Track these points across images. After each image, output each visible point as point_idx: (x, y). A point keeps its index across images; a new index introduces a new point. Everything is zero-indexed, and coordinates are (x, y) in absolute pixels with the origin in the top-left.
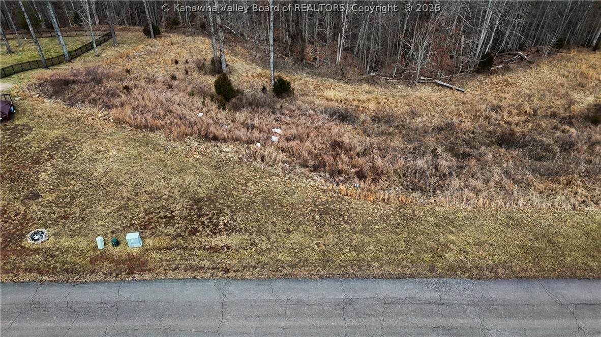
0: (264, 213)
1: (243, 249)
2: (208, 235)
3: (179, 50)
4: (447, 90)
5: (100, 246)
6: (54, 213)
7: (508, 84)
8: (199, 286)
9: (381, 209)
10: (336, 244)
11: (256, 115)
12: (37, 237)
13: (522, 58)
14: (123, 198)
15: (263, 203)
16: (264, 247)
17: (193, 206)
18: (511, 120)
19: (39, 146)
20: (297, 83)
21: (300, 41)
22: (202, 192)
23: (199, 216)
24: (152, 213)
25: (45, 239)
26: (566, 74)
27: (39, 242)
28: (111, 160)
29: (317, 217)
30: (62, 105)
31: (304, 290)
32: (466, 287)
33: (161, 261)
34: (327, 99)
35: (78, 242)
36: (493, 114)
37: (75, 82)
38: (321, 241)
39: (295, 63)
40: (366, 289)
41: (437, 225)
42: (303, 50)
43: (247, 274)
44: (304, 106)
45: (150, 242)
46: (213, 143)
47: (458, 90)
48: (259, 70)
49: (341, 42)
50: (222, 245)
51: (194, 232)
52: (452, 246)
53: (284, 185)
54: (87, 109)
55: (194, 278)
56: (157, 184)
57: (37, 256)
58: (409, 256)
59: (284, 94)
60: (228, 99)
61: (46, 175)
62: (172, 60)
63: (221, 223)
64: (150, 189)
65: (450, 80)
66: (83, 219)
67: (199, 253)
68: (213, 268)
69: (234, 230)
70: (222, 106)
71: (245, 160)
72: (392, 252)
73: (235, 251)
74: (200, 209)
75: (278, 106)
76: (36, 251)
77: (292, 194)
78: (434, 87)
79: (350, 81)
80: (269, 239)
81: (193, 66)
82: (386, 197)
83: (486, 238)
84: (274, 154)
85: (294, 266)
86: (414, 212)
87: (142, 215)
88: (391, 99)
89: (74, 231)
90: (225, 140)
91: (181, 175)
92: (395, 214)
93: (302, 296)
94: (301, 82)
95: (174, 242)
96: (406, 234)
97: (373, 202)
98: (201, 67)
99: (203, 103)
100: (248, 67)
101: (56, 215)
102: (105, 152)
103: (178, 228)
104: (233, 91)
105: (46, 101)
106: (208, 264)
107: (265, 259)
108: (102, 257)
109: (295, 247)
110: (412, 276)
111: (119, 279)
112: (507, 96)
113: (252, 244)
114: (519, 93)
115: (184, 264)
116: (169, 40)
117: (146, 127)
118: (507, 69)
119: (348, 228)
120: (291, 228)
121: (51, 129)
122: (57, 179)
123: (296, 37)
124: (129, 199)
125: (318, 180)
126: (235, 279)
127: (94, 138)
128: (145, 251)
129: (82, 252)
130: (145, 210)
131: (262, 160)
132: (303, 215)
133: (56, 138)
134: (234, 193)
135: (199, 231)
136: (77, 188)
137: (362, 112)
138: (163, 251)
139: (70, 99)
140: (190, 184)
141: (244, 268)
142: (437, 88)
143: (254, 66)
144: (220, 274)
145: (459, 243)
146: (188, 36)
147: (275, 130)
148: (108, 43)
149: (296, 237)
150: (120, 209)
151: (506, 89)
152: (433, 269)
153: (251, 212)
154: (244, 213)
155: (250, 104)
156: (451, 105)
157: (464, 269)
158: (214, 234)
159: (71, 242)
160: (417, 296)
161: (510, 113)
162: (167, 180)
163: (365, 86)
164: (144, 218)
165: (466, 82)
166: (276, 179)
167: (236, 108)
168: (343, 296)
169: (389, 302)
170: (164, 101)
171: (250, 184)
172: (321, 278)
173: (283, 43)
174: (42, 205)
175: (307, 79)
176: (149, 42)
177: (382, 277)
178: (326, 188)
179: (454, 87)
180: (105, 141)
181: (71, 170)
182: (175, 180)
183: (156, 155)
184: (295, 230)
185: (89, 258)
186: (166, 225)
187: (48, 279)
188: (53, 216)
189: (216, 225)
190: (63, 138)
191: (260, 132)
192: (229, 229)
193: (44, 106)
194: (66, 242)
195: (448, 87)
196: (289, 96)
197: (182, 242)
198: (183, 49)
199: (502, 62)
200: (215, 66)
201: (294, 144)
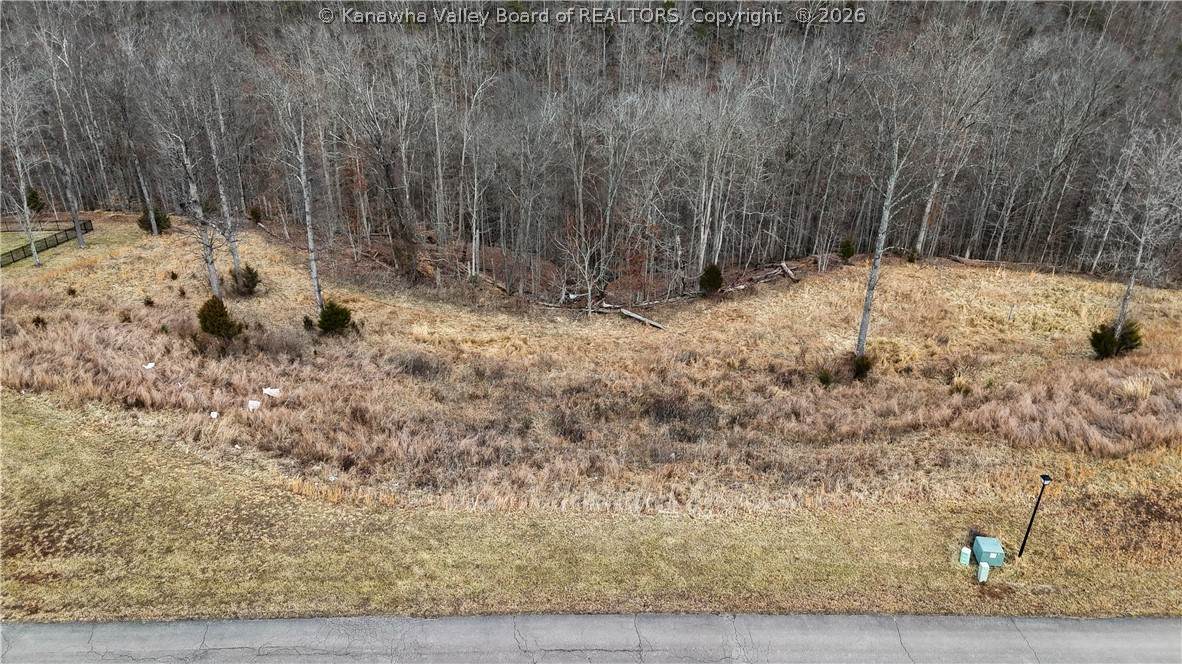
0: (143, 523)
2: (35, 556)
4: (637, 325)
7: (738, 317)
9: (341, 514)
10: (235, 568)
13: (785, 274)
15: (151, 507)
16: (114, 575)
17: (34, 511)
22: (60, 490)
23: (36, 527)
26: (836, 300)
29: (229, 528)
31: (140, 638)
38: (213, 565)
41: (413, 538)
43: (64, 616)
46: (130, 411)
47: (653, 326)
50: (48, 571)
52: (416, 569)
53: (206, 478)
62: (168, 273)
63: (65, 538)
65: (642, 311)
68: (14, 607)
69: (81, 548)
72: (316, 580)
73: (63, 582)
74: (43, 516)
77: (209, 493)
78: (618, 320)
79: (481, 310)
80: (129, 562)
83: (478, 555)
86: (390, 519)
91: (41, 462)
92: (358, 522)
93: (133, 646)
96: (355, 552)
104: (231, 325)
110: (325, 615)
113: (96, 571)
114: (745, 331)
116: (184, 238)
117: (29, 386)
119: (269, 544)
120: (175, 546)
125: (272, 470)
126: (41, 622)
132: (207, 525)
134: (113, 491)
135: (22, 551)
140: (47, 478)
141: (64, 607)
142: (620, 323)
144: (20, 616)
147: (267, 390)
149: (175, 559)
153: (124, 520)
154: (112, 523)
158: (45, 555)
160: (315, 643)
165: (674, 313)
166: (198, 468)
168: (197, 646)
169: (264, 653)
171: (147, 478)
172: (180, 619)
176: (146, 241)
177: (277, 617)
179: (647, 321)
182: (27, 470)
184: (180, 548)
189: (55, 541)
192: (73, 548)
195: (640, 321)
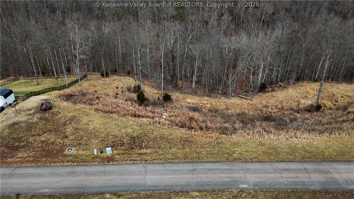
0: (160, 142)
1: (153, 154)
2: (138, 149)
3: (118, 83)
4: (244, 100)
5: (95, 153)
6: (75, 143)
7: (273, 97)
8: (136, 166)
9: (208, 140)
10: (190, 152)
11: (156, 108)
12: (69, 151)
13: (281, 86)
14: (102, 137)
15: (160, 138)
16: (161, 153)
17: (131, 140)
18: (271, 111)
19: (65, 119)
20: (174, 96)
21: (175, 78)
22: (135, 135)
23: (134, 143)
24: (115, 142)
25: (73, 151)
26: (300, 92)
27: (71, 152)
28: (96, 124)
29: (183, 143)
30: (71, 104)
31: (177, 166)
32: (240, 165)
33: (120, 158)
34: (188, 103)
35: (86, 152)
36: (264, 109)
37: (74, 95)
38: (184, 151)
39: (173, 88)
40: (201, 166)
41: (230, 145)
42: (176, 82)
43: (155, 162)
44: (177, 105)
45: (115, 152)
46: (138, 118)
47: (250, 99)
48: (156, 91)
49: (195, 78)
50: (144, 152)
51: (132, 148)
52: (236, 152)
53: (169, 132)
54: (82, 106)
55: (134, 163)
56: (116, 132)
57: (71, 157)
58: (219, 155)
59: (168, 101)
60: (143, 102)
61: (69, 130)
62: (115, 87)
63: (143, 145)
64: (113, 134)
65: (246, 95)
66: (87, 144)
67: (135, 155)
68: (141, 160)
69: (149, 147)
70: (140, 105)
71: (152, 124)
72: (212, 154)
73: (149, 155)
74: (134, 140)
75: (165, 105)
76: (70, 156)
77: (172, 135)
78: (239, 98)
79: (199, 96)
80: (163, 150)
81: (125, 89)
82: (211, 136)
83: (250, 149)
84: (164, 121)
85: (173, 159)
86: (222, 141)
87: (111, 143)
88: (218, 103)
89: (84, 149)
90: (143, 117)
91: (125, 129)
92: (214, 142)
93: (176, 168)
94: (176, 96)
95: (125, 152)
96: (218, 148)
97: (206, 138)
98: (129, 90)
99: (132, 104)
100: (151, 90)
101: (76, 143)
102: (92, 121)
103: (126, 147)
104: (145, 98)
105: (64, 102)
106: (139, 159)
107: (161, 157)
108: (96, 157)
109: (173, 153)
110: (219, 162)
111: (104, 164)
112: (271, 101)
113: (156, 152)
114: (278, 100)
115: (129, 159)
116: (113, 78)
117: (109, 112)
118: (273, 90)
119: (195, 146)
120: (172, 147)
121: (69, 113)
122: (74, 131)
123: (173, 76)
124: (105, 138)
125: (183, 130)
126: (150, 163)
127: (87, 116)
128: (113, 155)
129: (88, 155)
130: (112, 141)
131: (159, 124)
132: (177, 142)
133: (71, 116)
134: (148, 135)
135: (135, 148)
136: (83, 134)
137: (204, 108)
138: (121, 155)
139: (74, 102)
140: (129, 132)
141: (153, 160)
142: (240, 99)
143: (153, 89)
144: (144, 162)
145: (239, 151)
146: (122, 76)
147: (164, 114)
148: (84, 80)
149: (174, 150)
150: (101, 141)
151: (272, 99)
152: (228, 159)
153: (155, 141)
154: (153, 142)
155: (153, 104)
156: (245, 105)
157: (240, 159)
158: (141, 149)
159: (83, 152)
160: (221, 168)
161: (272, 108)
162: (120, 131)
163: (206, 98)
164: (112, 144)
165: (254, 96)
166: (165, 130)
167: (146, 105)
168: (192, 168)
169: (209, 170)
170: (115, 102)
171: (154, 132)
172: (184, 162)
173: (167, 80)
174: (69, 140)
175: (179, 95)
176: (104, 79)
177: (208, 162)
178: (186, 133)
179: (247, 98)
180: (92, 117)
181: (80, 128)
182: (123, 131)
183: (114, 122)
184: (173, 147)
185: (91, 158)
186: (121, 146)
187: (76, 164)
188: (75, 144)
189: (141, 146)
190: (74, 116)
191: (158, 114)
192: (147, 147)
193: (63, 104)
194: (81, 152)
195: (245, 98)
196: (170, 101)
197: (128, 152)
198: (120, 82)
199: (272, 87)
200: (136, 89)
201: (173, 118)
